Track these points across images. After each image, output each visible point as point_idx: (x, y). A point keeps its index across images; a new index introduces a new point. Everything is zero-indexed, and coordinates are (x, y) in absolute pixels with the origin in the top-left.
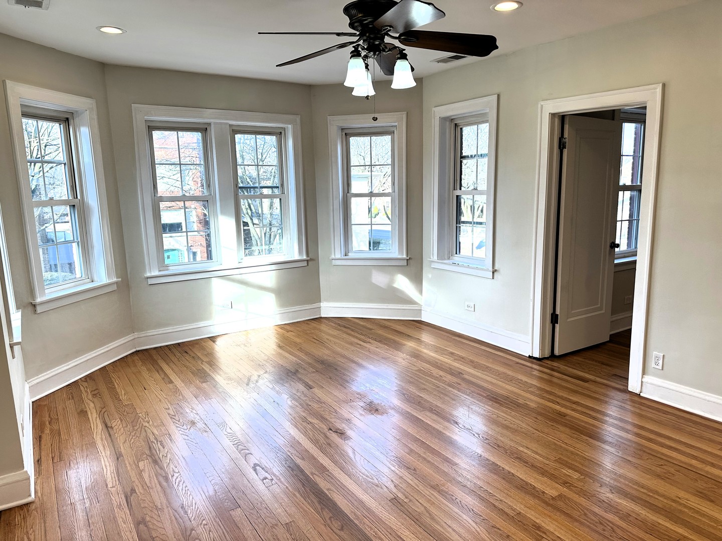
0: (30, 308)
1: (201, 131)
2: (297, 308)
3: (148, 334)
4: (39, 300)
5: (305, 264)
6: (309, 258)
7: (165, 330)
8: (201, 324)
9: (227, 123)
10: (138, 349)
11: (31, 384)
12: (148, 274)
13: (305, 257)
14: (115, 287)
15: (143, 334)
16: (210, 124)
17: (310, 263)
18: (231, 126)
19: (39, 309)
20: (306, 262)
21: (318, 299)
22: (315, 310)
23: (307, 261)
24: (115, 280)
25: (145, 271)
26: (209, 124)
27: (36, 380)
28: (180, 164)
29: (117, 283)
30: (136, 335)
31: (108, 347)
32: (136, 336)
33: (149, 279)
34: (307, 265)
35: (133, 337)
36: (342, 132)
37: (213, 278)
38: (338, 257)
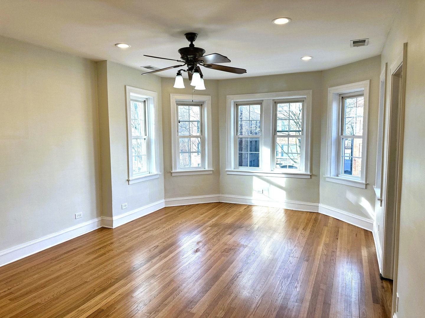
0: (169, 174)
1: (260, 104)
4: (173, 171)
5: (309, 177)
6: (311, 174)
8: (247, 198)
9: (271, 99)
10: (220, 201)
11: (166, 201)
12: (227, 170)
13: (309, 173)
14: (211, 172)
15: (223, 195)
16: (263, 100)
17: (313, 177)
18: (273, 100)
19: (173, 175)
20: (310, 176)
21: (317, 201)
22: (315, 207)
24: (211, 169)
27: (168, 200)
29: (212, 171)
30: (220, 195)
31: (204, 196)
32: (220, 196)
33: (227, 172)
34: (311, 178)
35: (219, 196)
36: (339, 97)
37: (254, 176)
38: (329, 176)
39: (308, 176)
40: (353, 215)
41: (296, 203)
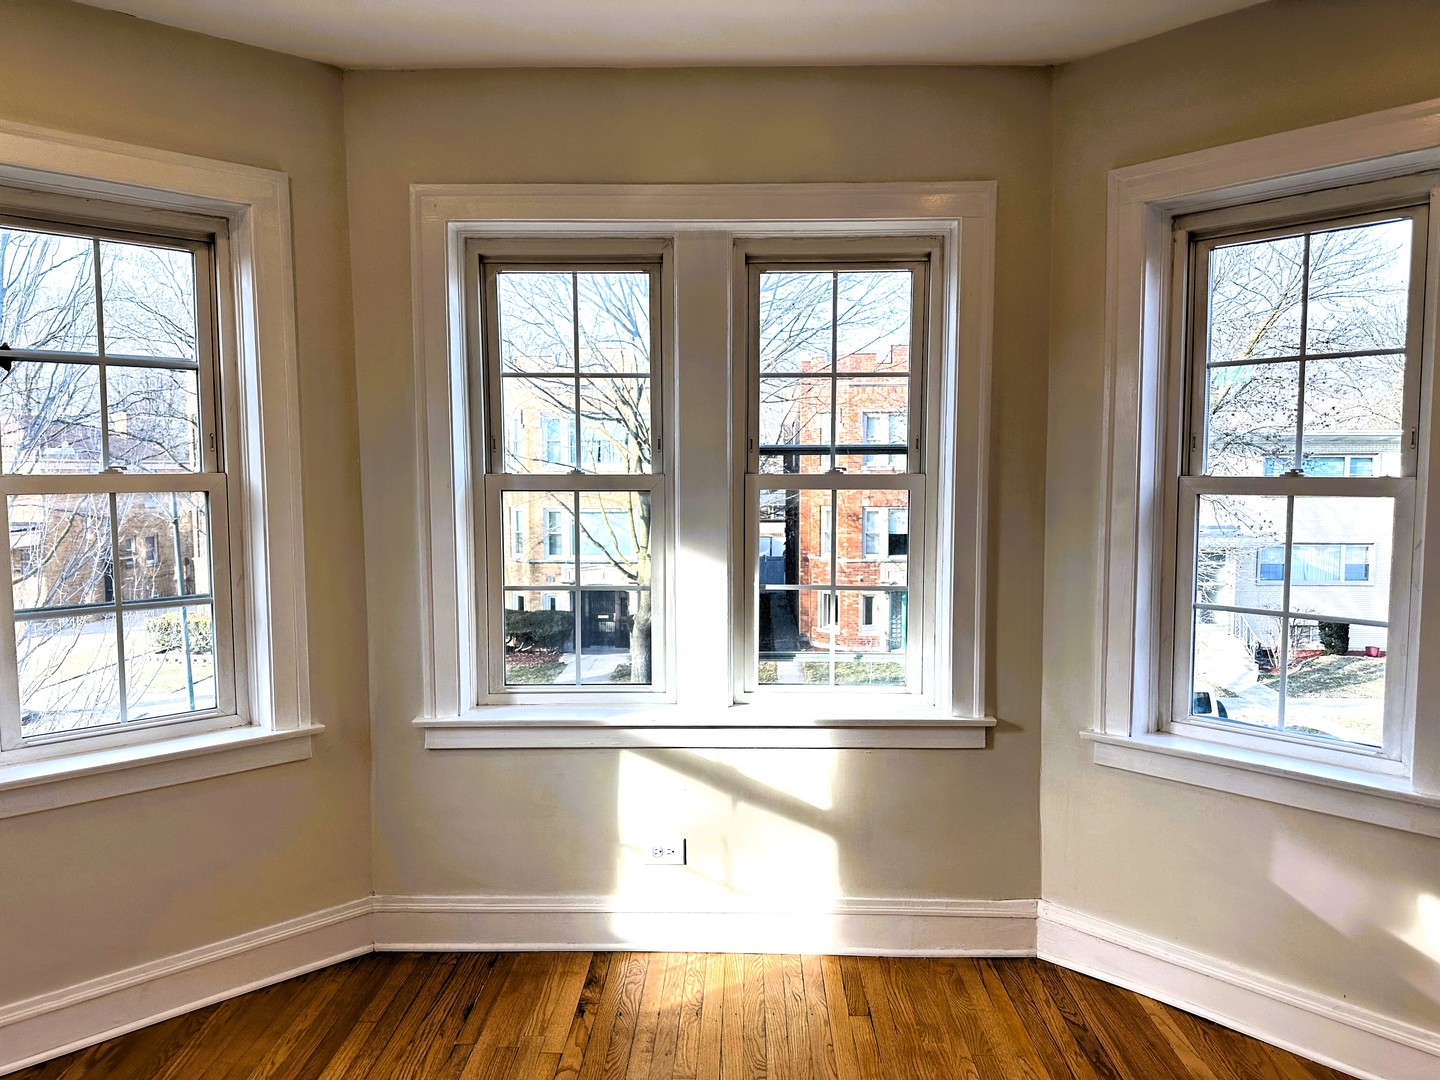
1: (648, 268)
2: (936, 904)
3: (410, 906)
5: (977, 739)
6: (992, 721)
7: (465, 901)
8: (576, 902)
9: (722, 234)
10: (381, 946)
12: (426, 718)
13: (977, 715)
14: (305, 750)
16: (672, 240)
17: (998, 736)
18: (737, 242)
20: (984, 733)
22: (1016, 923)
23: (988, 730)
24: (306, 726)
25: (417, 706)
26: (667, 241)
28: (577, 375)
29: (313, 735)
30: (377, 902)
32: (377, 907)
33: (427, 734)
34: (990, 743)
35: (367, 909)
36: (1173, 230)
37: (624, 753)
38: (1118, 733)
39: (974, 733)
40: (1336, 1007)
41: (902, 909)
